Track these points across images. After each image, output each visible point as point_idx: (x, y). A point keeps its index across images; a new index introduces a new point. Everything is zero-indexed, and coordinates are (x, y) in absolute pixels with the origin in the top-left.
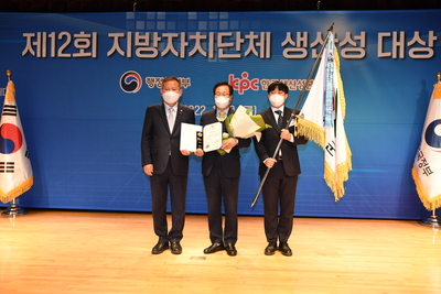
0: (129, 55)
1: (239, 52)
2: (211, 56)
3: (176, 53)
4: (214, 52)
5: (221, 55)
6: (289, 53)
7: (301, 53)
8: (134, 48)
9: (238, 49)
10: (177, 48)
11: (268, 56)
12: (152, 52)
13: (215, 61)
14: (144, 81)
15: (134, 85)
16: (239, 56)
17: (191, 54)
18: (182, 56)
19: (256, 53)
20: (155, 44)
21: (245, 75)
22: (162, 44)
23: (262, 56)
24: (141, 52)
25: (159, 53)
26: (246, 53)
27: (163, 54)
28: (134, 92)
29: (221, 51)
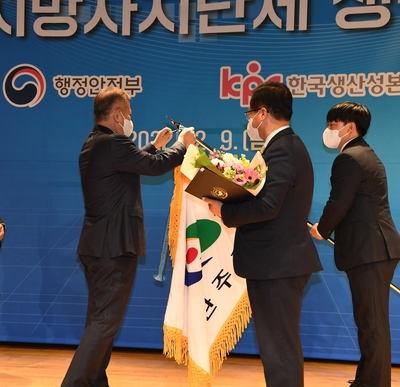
0: (20, 32)
1: (241, 21)
2: (184, 29)
3: (113, 27)
4: (190, 22)
5: (204, 28)
6: (349, 18)
7: (377, 16)
8: (30, 18)
9: (240, 13)
10: (115, 16)
11: (303, 26)
12: (65, 26)
13: (192, 39)
14: (50, 83)
15: (30, 92)
16: (241, 28)
17: (143, 27)
18: (126, 31)
19: (277, 22)
20: (72, 10)
21: (254, 68)
22: (86, 9)
23: (290, 27)
24: (45, 26)
25: (80, 28)
26: (257, 23)
27: (88, 28)
28: (31, 104)
29: (204, 19)
